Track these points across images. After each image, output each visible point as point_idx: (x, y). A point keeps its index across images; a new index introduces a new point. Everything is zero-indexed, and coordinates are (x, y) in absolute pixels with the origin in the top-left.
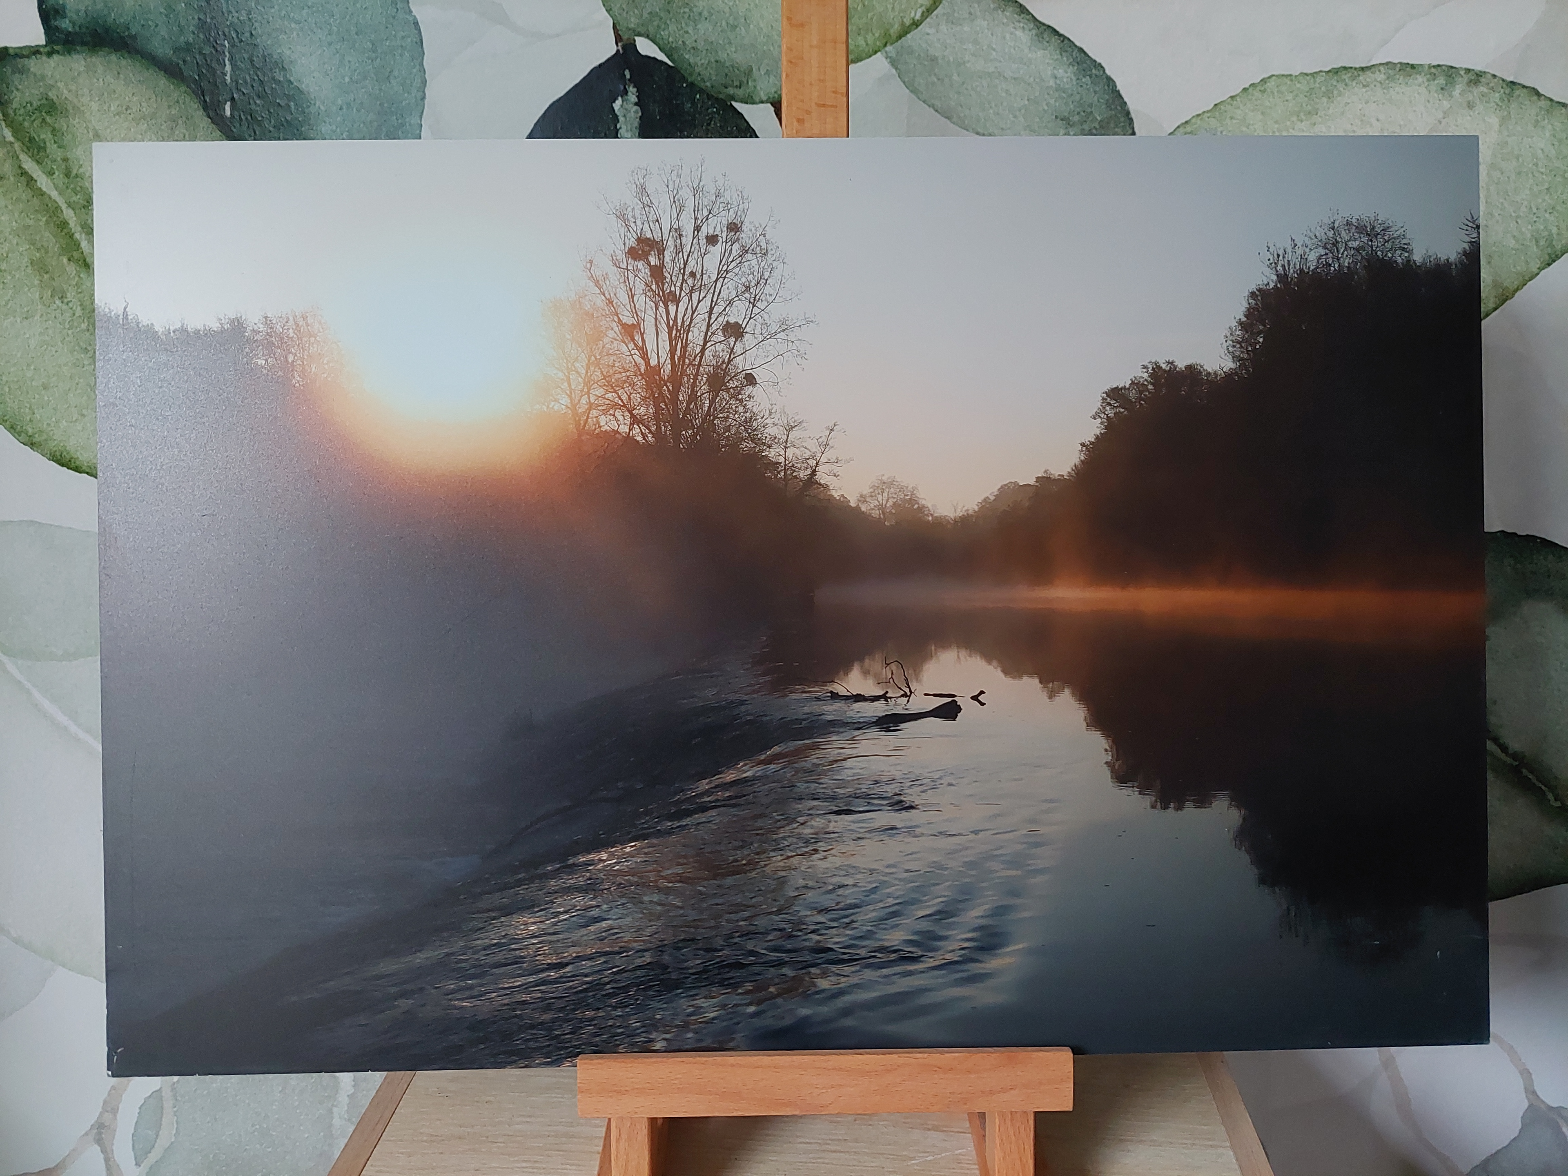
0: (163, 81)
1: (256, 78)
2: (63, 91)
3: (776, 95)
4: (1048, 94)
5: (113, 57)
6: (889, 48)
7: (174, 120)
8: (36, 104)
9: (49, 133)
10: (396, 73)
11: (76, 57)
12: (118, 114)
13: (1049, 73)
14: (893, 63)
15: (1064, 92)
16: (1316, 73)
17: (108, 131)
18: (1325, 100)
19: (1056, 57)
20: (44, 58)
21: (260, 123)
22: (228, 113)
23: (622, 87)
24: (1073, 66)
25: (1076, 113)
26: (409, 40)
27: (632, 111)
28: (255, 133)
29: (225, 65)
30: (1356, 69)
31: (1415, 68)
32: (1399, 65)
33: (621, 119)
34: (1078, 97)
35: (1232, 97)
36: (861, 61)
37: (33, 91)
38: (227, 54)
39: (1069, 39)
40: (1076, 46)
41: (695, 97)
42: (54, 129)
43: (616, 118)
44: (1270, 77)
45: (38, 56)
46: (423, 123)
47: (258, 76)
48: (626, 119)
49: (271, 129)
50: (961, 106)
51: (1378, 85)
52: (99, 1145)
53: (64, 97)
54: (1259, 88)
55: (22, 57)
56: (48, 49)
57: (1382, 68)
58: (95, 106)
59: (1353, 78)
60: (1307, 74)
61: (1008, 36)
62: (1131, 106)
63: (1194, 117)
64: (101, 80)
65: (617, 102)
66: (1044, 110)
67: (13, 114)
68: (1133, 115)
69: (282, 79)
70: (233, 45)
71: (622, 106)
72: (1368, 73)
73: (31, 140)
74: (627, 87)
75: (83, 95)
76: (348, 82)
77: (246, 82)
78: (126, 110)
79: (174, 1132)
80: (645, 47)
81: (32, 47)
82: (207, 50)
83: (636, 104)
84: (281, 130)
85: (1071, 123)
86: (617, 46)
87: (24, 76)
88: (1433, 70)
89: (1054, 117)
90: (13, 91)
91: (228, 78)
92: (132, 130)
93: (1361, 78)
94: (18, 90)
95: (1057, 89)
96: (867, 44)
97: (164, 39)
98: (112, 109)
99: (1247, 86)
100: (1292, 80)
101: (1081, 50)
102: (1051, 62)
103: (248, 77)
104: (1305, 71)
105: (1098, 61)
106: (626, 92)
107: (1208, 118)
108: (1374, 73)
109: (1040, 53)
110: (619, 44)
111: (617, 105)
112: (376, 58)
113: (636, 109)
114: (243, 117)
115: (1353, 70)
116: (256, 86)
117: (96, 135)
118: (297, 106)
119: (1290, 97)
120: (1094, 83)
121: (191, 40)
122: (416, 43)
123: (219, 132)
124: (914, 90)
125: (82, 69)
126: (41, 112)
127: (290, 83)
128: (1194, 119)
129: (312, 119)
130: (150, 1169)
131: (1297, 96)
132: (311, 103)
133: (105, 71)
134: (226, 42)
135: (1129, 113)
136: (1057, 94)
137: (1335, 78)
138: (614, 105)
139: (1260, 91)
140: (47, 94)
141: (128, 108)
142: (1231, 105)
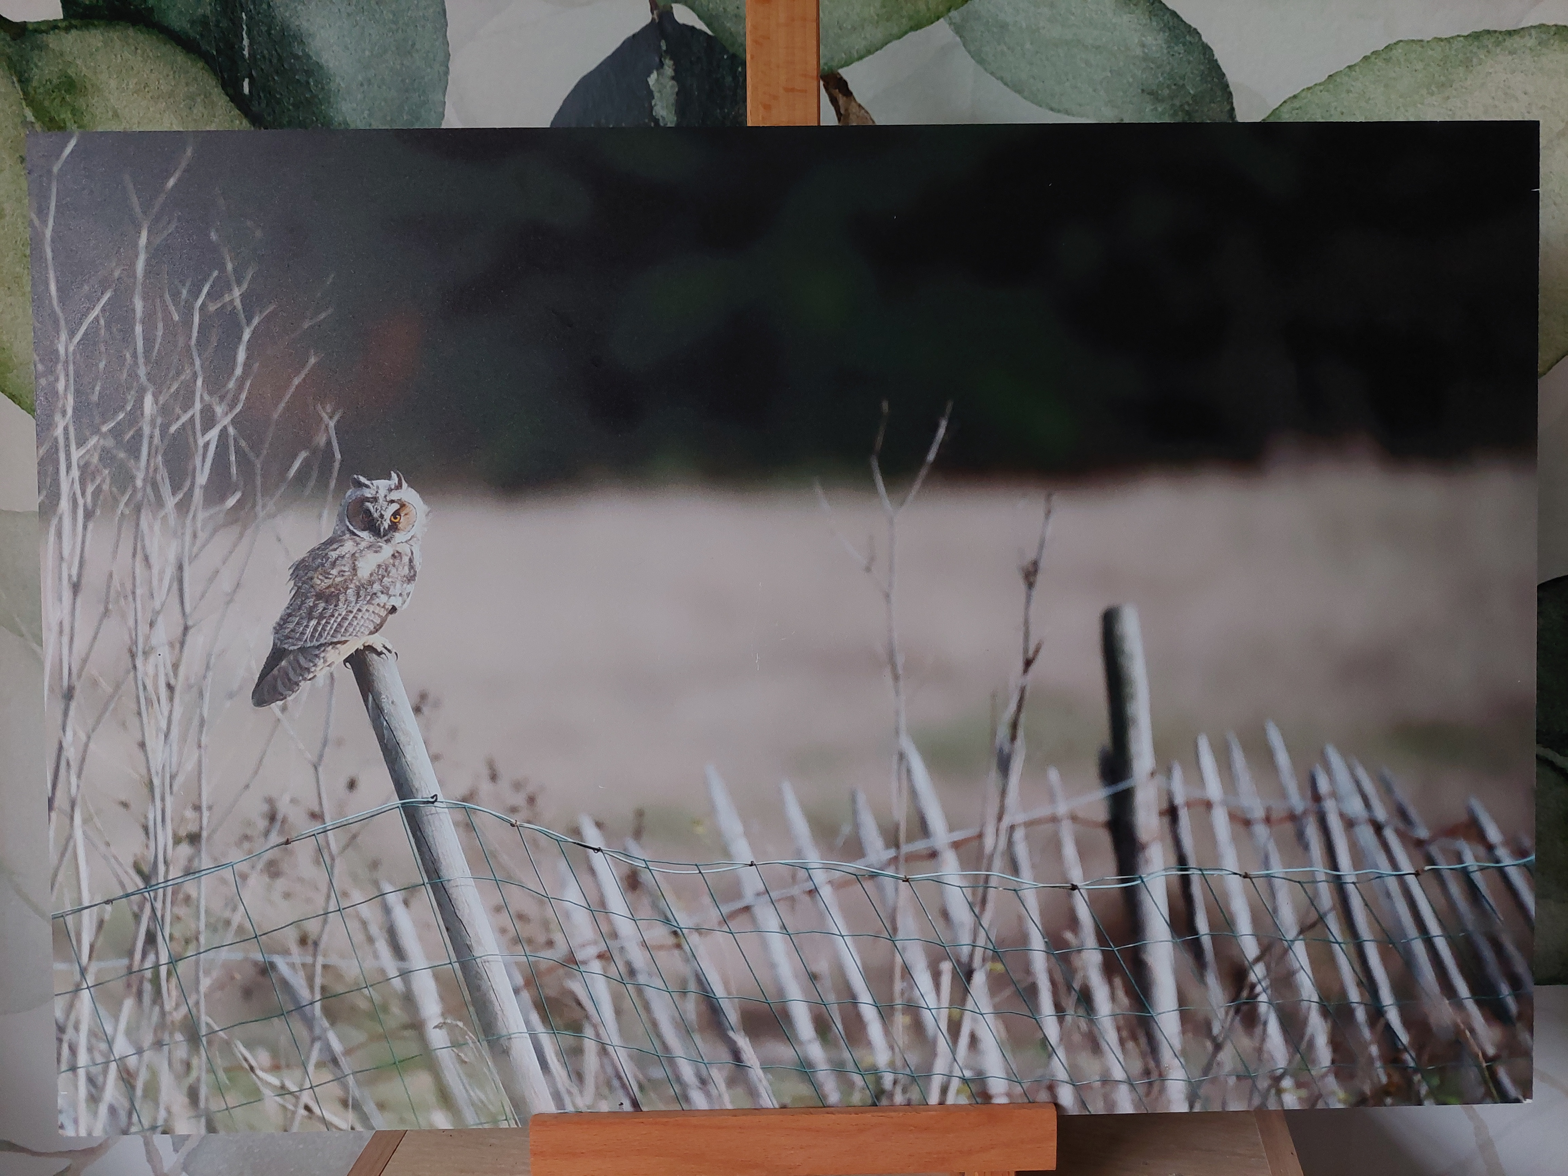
0: (181, 58)
1: (274, 52)
2: (81, 68)
3: (826, 68)
4: (1134, 64)
5: (131, 32)
6: (953, 13)
7: (191, 98)
8: (55, 81)
9: (69, 112)
10: (418, 46)
11: (93, 32)
12: (135, 92)
13: (1136, 41)
14: (959, 30)
15: (1152, 62)
16: (1452, 38)
17: (127, 110)
18: (1461, 70)
19: (1144, 21)
20: (63, 33)
21: (279, 102)
22: (246, 90)
23: (657, 59)
24: (1164, 32)
25: (1165, 85)
26: (431, 10)
27: (668, 87)
28: (274, 112)
29: (243, 39)
30: (1501, 32)
32: (1554, 28)
33: (656, 95)
34: (1168, 68)
35: (1349, 67)
36: (921, 28)
37: (52, 68)
38: (244, 27)
40: (1168, 9)
41: (737, 70)
42: (74, 109)
43: (651, 94)
44: (1396, 43)
45: (57, 31)
46: (446, 100)
47: (276, 51)
48: (661, 94)
49: (291, 107)
50: (1034, 78)
51: (1528, 51)
53: (83, 74)
54: (1383, 56)
55: (42, 32)
56: (64, 24)
57: (1533, 32)
58: (113, 83)
59: (1498, 44)
60: (1441, 40)
62: (1232, 78)
63: (1303, 90)
64: (119, 56)
65: (652, 76)
66: (1128, 82)
67: (33, 92)
68: (1232, 88)
69: (301, 54)
70: (250, 18)
71: (657, 80)
72: (1516, 38)
73: (52, 120)
74: (663, 59)
75: (101, 72)
76: (369, 57)
77: (264, 57)
78: (145, 88)
80: (683, 15)
81: (50, 21)
82: (224, 24)
83: (673, 78)
84: (301, 109)
85: (1160, 97)
86: (652, 13)
87: (43, 53)
89: (1140, 91)
90: (33, 69)
91: (246, 53)
92: (151, 109)
93: (1506, 44)
94: (36, 66)
95: (1146, 58)
96: (928, 9)
97: (181, 12)
98: (131, 87)
99: (1368, 54)
100: (1423, 47)
101: (1174, 14)
102: (1139, 27)
103: (265, 52)
104: (1439, 36)
105: (1194, 26)
106: (661, 65)
107: (1321, 91)
108: (1522, 37)
109: (1126, 18)
110: (655, 12)
111: (652, 79)
112: (397, 30)
113: (672, 87)
114: (262, 95)
115: (1497, 34)
116: (275, 61)
117: (116, 115)
118: (317, 83)
119: (1419, 66)
120: (1188, 52)
121: (208, 12)
122: (439, 13)
123: (238, 111)
124: (981, 61)
125: (100, 44)
126: (60, 91)
127: (309, 57)
128: (1304, 93)
129: (332, 96)
130: (188, 1155)
131: (1429, 65)
132: (330, 80)
133: (123, 46)
134: (243, 14)
135: (1228, 86)
136: (1144, 65)
137: (1476, 43)
138: (649, 79)
139: (1384, 59)
140: (66, 72)
141: (146, 85)
142: (1349, 76)
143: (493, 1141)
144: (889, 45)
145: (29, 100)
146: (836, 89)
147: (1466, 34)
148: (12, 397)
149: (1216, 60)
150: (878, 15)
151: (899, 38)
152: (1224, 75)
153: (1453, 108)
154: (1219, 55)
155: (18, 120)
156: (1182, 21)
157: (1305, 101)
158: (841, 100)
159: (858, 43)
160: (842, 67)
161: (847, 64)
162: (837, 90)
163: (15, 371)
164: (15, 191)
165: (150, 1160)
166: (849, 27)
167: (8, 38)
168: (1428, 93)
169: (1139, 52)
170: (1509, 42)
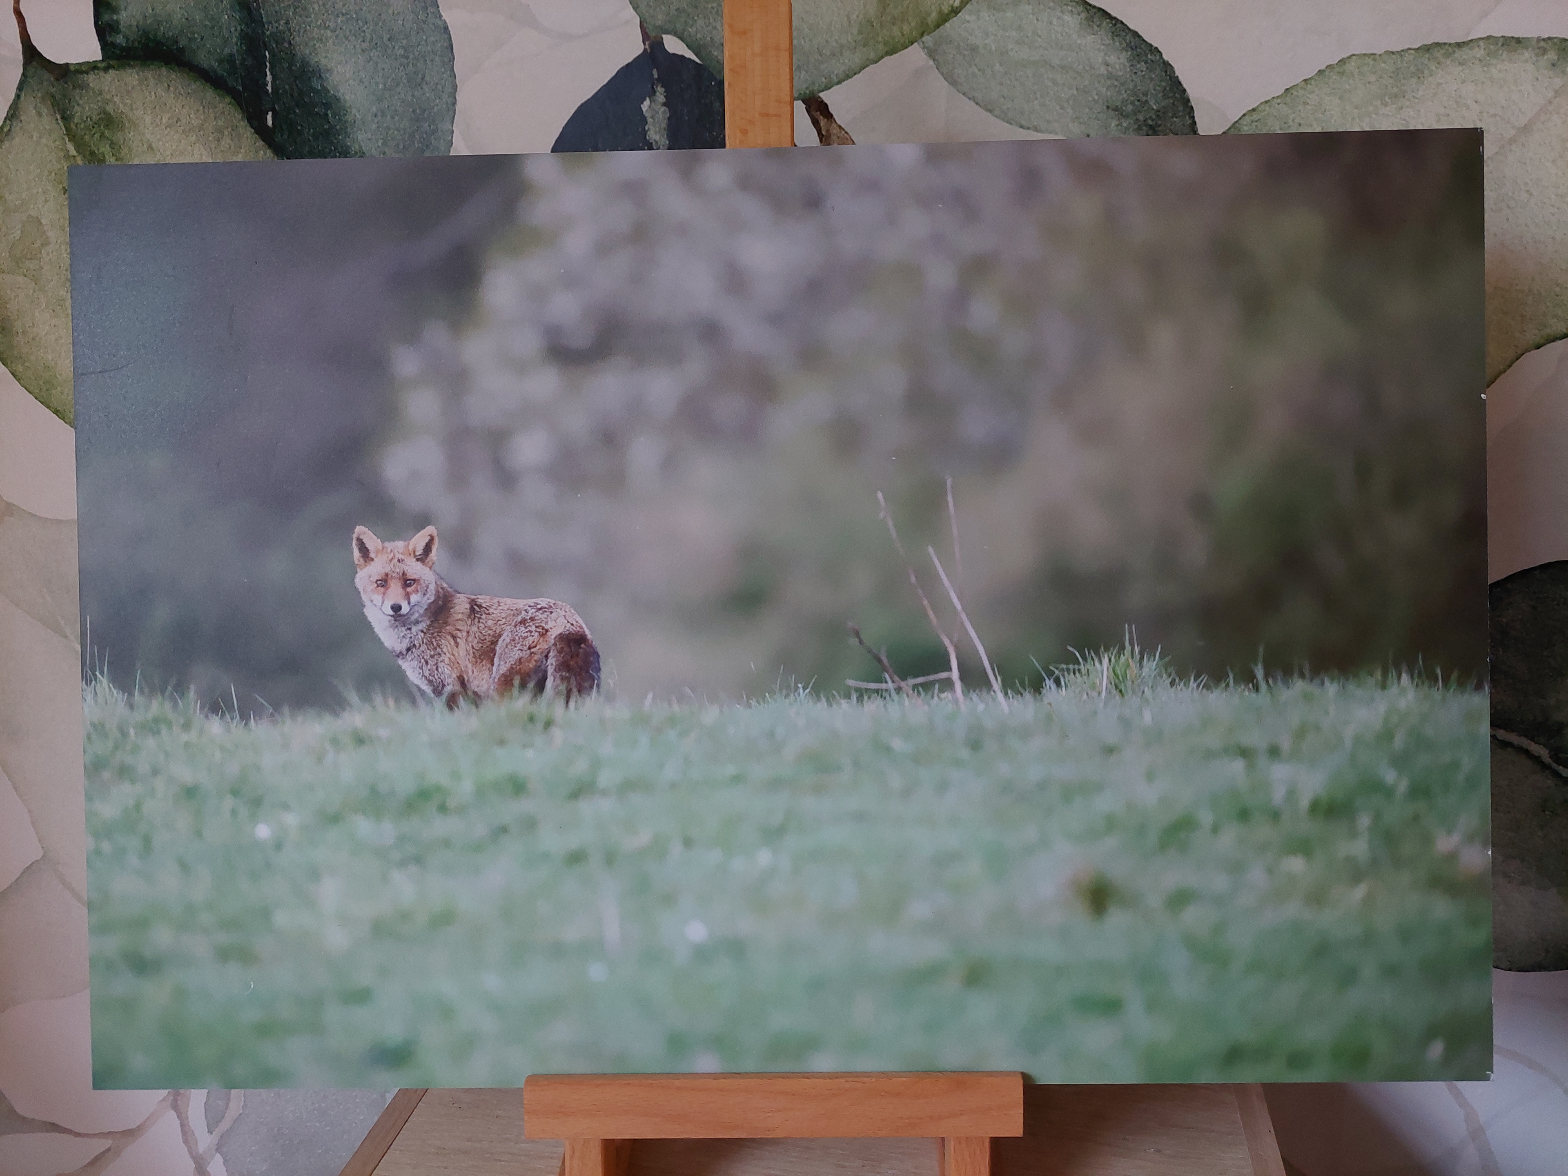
0: (210, 94)
1: (295, 87)
2: (119, 105)
3: (808, 92)
4: (1099, 82)
5: (164, 71)
6: (926, 38)
7: (219, 130)
8: (95, 118)
9: (107, 146)
10: (427, 78)
11: (129, 71)
12: (168, 126)
13: (1100, 60)
14: (931, 53)
15: (1117, 80)
16: (1402, 51)
17: (161, 143)
18: (1414, 80)
19: (1107, 42)
20: (102, 73)
21: (300, 133)
22: (270, 122)
23: (650, 87)
24: (1127, 51)
25: (1129, 102)
26: (440, 45)
27: (660, 112)
28: (296, 142)
29: (266, 75)
30: (1450, 45)
31: (1520, 42)
32: (1501, 40)
33: (650, 120)
34: (1131, 85)
35: (1305, 80)
36: (895, 52)
37: (92, 106)
38: (268, 64)
39: (1122, 22)
42: (112, 143)
43: (644, 120)
44: (1349, 58)
45: (96, 71)
46: (454, 129)
47: (297, 86)
48: (654, 120)
49: (311, 138)
50: (1004, 97)
51: (1478, 61)
52: (175, 1111)
53: (120, 111)
54: (1337, 69)
55: (82, 72)
56: (103, 65)
57: (1482, 43)
58: (148, 119)
59: (1447, 55)
60: (1393, 53)
61: (1055, 21)
62: (1192, 93)
63: (1262, 103)
64: (153, 93)
65: (645, 103)
66: (1094, 100)
67: (75, 128)
68: (1192, 103)
69: (319, 88)
70: (273, 55)
71: (650, 107)
72: (1466, 50)
73: (92, 153)
74: (655, 87)
75: (137, 109)
76: (382, 89)
77: (286, 91)
78: (177, 123)
79: (242, 1104)
80: (673, 45)
81: (90, 62)
82: (249, 62)
83: (664, 104)
84: (320, 139)
85: (1124, 114)
86: (644, 44)
87: (84, 91)
88: (1542, 44)
89: (1105, 107)
90: (74, 107)
91: (269, 88)
92: (183, 141)
93: (1456, 55)
94: (78, 104)
95: (1110, 76)
96: (903, 35)
97: (209, 51)
98: (164, 121)
99: (1323, 68)
100: (1375, 60)
101: (1136, 34)
102: (1102, 47)
103: (287, 87)
104: (1390, 50)
105: (1155, 45)
106: (654, 92)
107: (1279, 104)
108: (1471, 49)
109: (1090, 38)
110: (647, 43)
111: (645, 106)
112: (408, 65)
113: (664, 112)
114: (284, 127)
115: (1447, 46)
116: (296, 94)
117: (150, 147)
118: (334, 115)
119: (1373, 78)
120: (1150, 70)
121: (235, 51)
122: (447, 47)
123: (262, 142)
124: (953, 82)
125: (136, 83)
126: (100, 126)
127: (326, 90)
128: (1263, 106)
129: (349, 126)
130: (221, 1137)
131: (1381, 77)
132: (347, 111)
133: (157, 84)
134: (267, 52)
135: (1189, 101)
136: (1109, 83)
137: (1427, 56)
138: (642, 106)
139: (1339, 73)
140: (104, 108)
141: (178, 120)
142: (1305, 89)
143: (499, 1113)
144: (867, 69)
145: (71, 135)
146: (817, 111)
147: (1417, 47)
148: (56, 412)
149: (1177, 77)
150: (855, 41)
151: (877, 62)
152: (1185, 90)
153: (1407, 118)
154: (1180, 72)
155: (62, 154)
156: (1144, 40)
157: (1263, 114)
158: (823, 122)
159: (838, 68)
160: (822, 91)
161: (827, 88)
162: (819, 113)
163: (59, 388)
164: (59, 220)
165: (186, 1141)
166: (829, 53)
167: (52, 79)
168: (1383, 104)
169: (1103, 70)
170: (1459, 54)
